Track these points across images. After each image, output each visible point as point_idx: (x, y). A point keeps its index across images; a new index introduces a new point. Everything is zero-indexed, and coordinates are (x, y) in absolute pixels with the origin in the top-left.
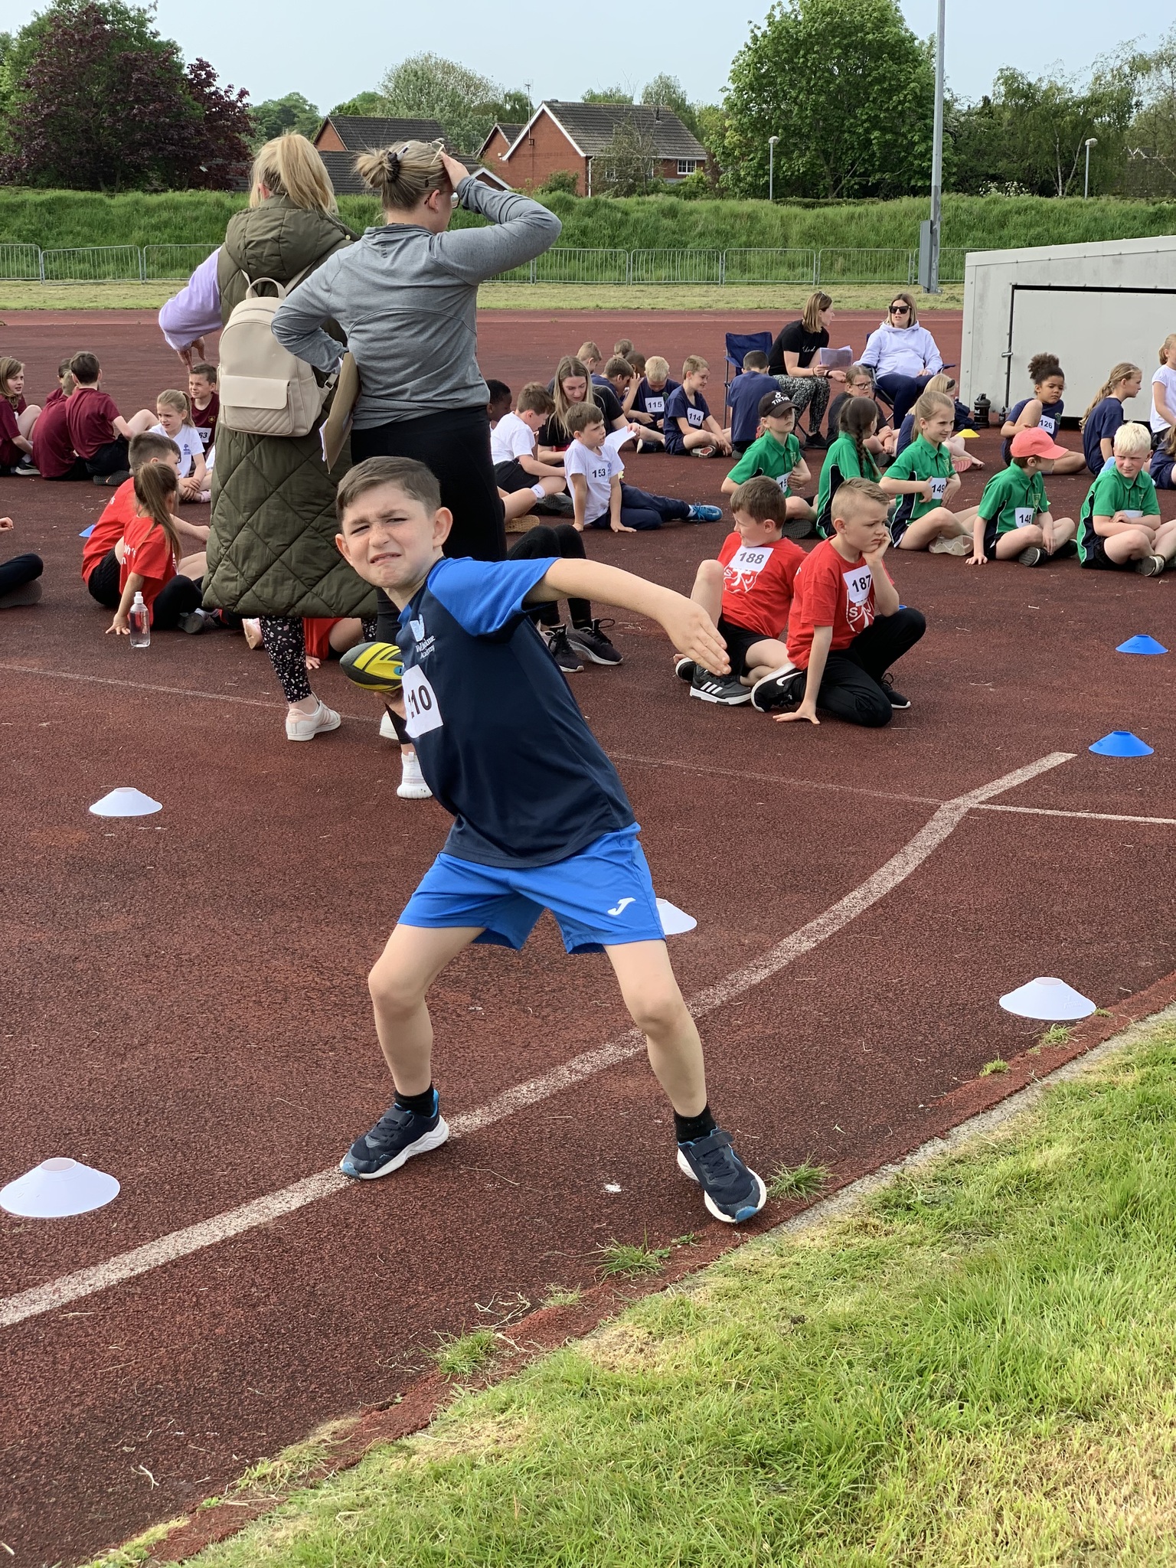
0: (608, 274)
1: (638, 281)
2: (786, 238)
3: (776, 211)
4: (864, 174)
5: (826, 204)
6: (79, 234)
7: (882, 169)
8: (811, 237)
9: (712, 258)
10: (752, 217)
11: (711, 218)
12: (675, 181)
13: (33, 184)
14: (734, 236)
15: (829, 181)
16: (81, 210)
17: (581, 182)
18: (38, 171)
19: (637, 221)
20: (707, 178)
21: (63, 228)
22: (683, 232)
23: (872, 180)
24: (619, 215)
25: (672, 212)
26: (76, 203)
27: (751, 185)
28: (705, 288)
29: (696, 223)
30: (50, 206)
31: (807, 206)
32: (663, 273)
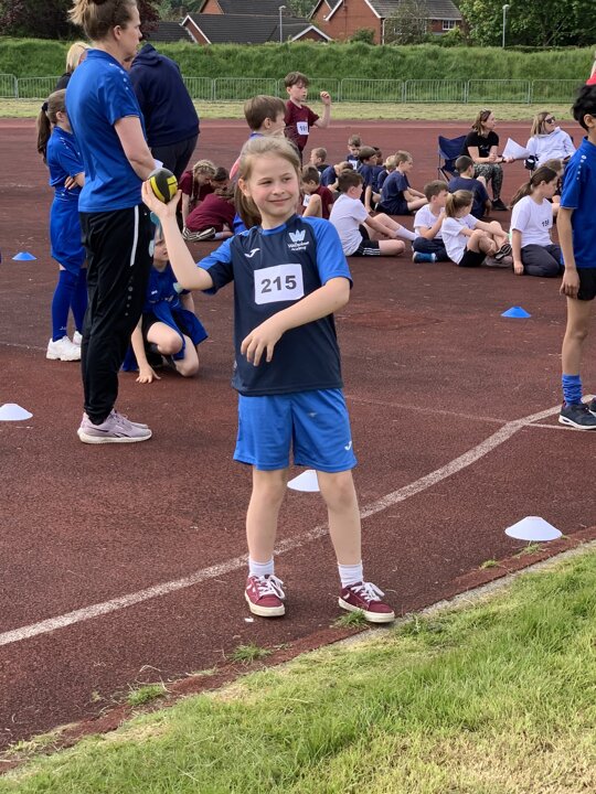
0: (391, 96)
1: (410, 101)
2: (511, 72)
3: (504, 55)
4: (568, 30)
5: (542, 50)
6: (42, 68)
7: (579, 26)
8: (528, 71)
9: (460, 86)
10: (488, 59)
11: (460, 59)
12: (441, 34)
13: (14, 34)
14: (476, 72)
15: (543, 35)
16: (44, 52)
17: (377, 35)
18: (18, 26)
19: (411, 61)
20: (462, 32)
21: (32, 64)
22: (442, 68)
23: (572, 34)
24: (399, 57)
25: (434, 56)
26: (40, 47)
27: (491, 37)
28: (455, 105)
29: (450, 63)
30: (23, 50)
31: (527, 51)
32: (427, 95)
